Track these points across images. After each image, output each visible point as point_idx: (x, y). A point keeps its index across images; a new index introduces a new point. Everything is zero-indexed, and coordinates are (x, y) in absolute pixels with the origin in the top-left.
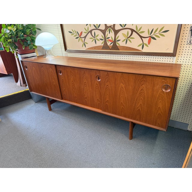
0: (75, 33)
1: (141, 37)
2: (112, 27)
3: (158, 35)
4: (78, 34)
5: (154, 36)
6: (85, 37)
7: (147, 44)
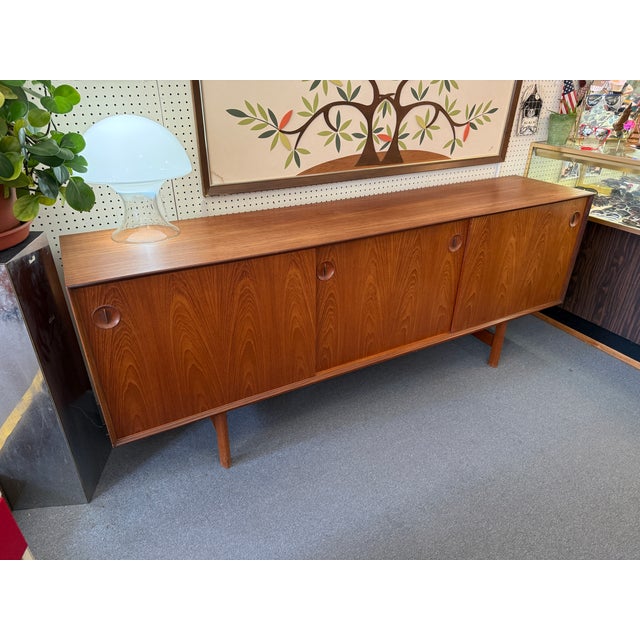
0: (259, 116)
1: (453, 124)
2: (393, 97)
3: (481, 118)
4: (270, 121)
5: (474, 122)
6: (302, 130)
7: (461, 140)
